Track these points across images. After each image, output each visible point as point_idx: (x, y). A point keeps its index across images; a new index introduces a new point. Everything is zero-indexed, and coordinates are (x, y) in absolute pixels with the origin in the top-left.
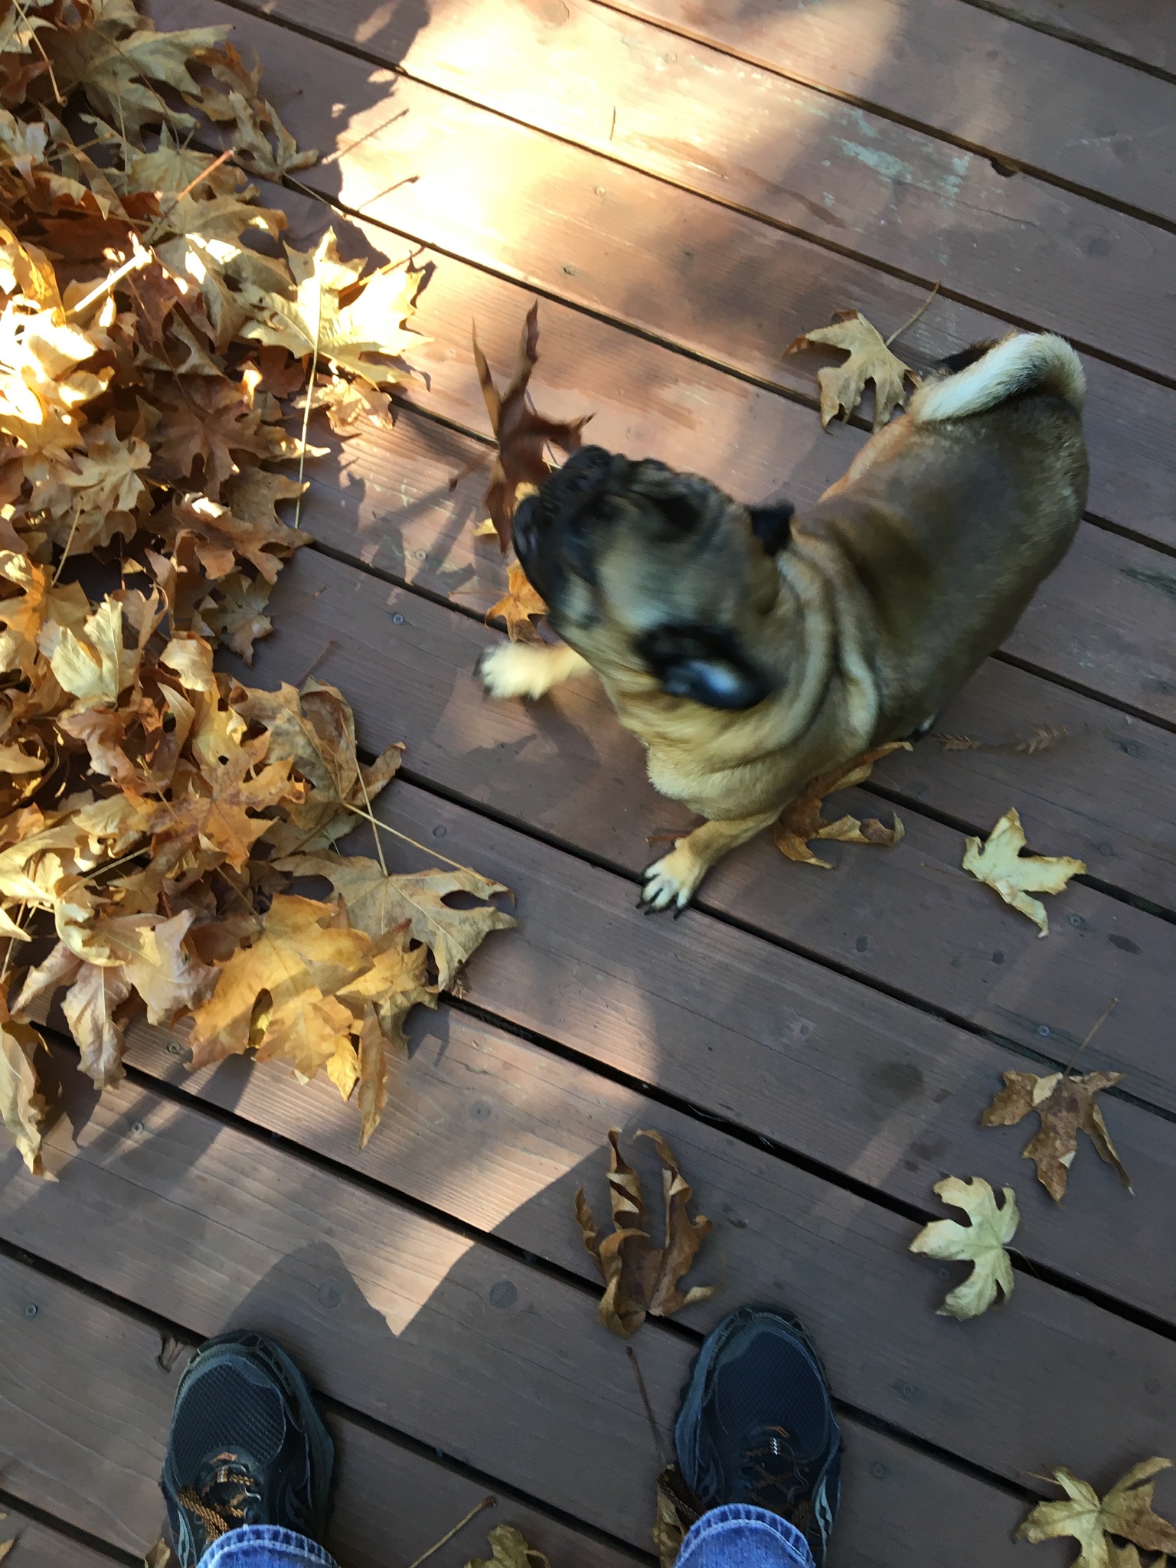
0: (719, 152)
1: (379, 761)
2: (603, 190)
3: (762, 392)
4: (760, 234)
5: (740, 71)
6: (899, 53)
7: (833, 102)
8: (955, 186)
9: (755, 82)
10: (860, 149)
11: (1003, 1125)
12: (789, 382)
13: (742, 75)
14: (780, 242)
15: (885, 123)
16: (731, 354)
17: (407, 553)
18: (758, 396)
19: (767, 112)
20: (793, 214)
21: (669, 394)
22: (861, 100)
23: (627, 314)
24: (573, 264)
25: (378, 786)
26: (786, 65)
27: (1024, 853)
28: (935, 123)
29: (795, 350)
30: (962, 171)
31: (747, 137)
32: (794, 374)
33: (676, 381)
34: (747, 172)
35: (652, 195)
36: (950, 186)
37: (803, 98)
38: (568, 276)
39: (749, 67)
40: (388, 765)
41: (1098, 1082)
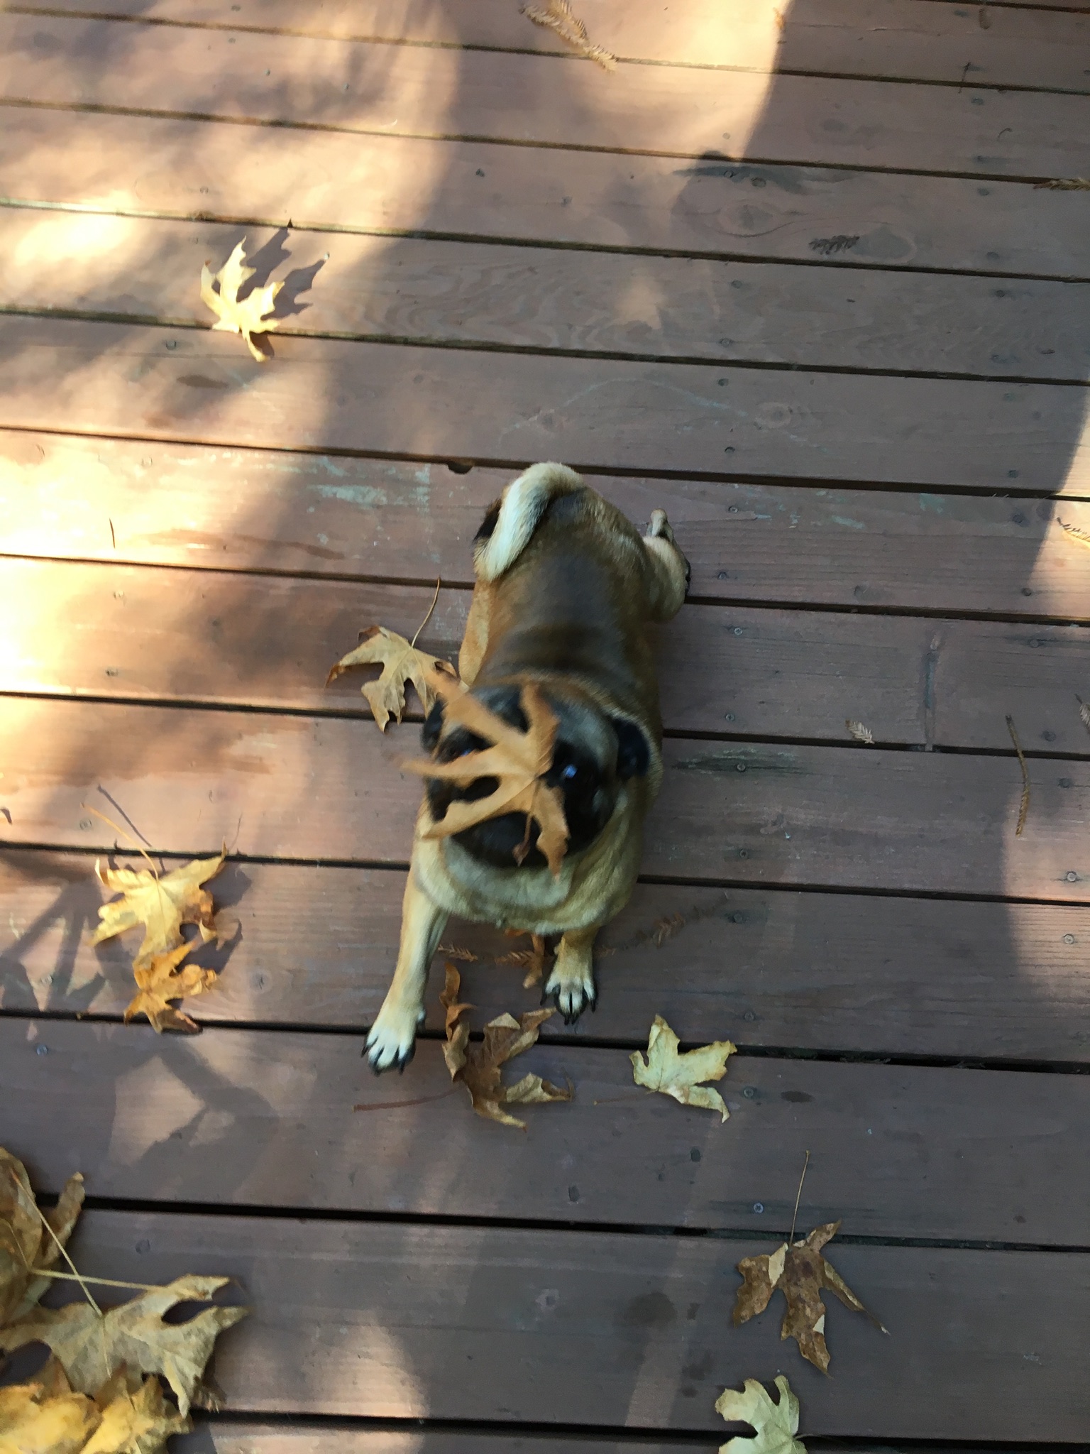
0: (216, 528)
1: (62, 1200)
2: (121, 594)
3: (320, 720)
4: (272, 587)
5: (211, 455)
6: (342, 401)
7: (299, 457)
8: (425, 495)
9: (228, 461)
10: (335, 489)
11: (754, 1317)
12: (340, 704)
13: (214, 458)
14: (293, 588)
15: (349, 461)
16: (280, 697)
17: (33, 983)
18: (317, 724)
19: (246, 482)
20: (297, 561)
21: (237, 749)
22: (323, 448)
23: (177, 692)
24: (114, 665)
25: (68, 1228)
26: (249, 439)
27: (683, 1049)
28: (391, 448)
29: (335, 676)
30: (427, 481)
31: (235, 509)
32: (342, 695)
33: (240, 737)
34: (245, 538)
35: (167, 583)
36: (421, 495)
37: (273, 462)
38: (114, 678)
39: (217, 450)
40: (73, 1200)
41: (819, 1240)
